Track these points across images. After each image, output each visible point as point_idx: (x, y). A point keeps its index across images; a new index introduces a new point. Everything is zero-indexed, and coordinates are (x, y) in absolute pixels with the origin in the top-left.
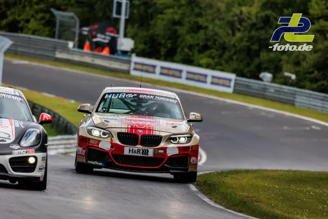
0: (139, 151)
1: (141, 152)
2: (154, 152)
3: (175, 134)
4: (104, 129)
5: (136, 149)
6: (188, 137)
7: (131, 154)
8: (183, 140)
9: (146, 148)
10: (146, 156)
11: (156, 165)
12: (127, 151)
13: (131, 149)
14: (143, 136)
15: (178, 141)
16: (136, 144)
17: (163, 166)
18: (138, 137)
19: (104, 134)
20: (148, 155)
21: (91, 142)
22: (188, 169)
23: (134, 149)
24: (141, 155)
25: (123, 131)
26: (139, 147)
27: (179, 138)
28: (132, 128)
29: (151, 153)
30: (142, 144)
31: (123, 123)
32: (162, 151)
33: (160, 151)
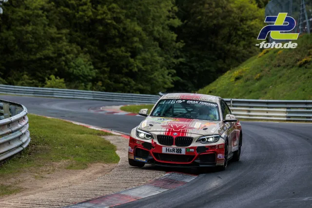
0: (174, 150)
1: (176, 150)
2: (186, 151)
3: (204, 136)
4: (148, 132)
5: (172, 149)
6: (216, 137)
7: (168, 153)
8: (210, 140)
9: (180, 148)
11: (189, 161)
12: (164, 150)
13: (168, 148)
14: (178, 138)
15: (208, 141)
16: (171, 144)
17: (194, 162)
18: (173, 139)
19: (148, 136)
20: (181, 153)
21: (137, 142)
22: (216, 164)
23: (170, 148)
24: (176, 153)
25: (162, 133)
26: (174, 146)
27: (208, 138)
28: (169, 131)
29: (183, 152)
30: (176, 144)
31: (163, 126)
32: (193, 150)
33: (191, 150)
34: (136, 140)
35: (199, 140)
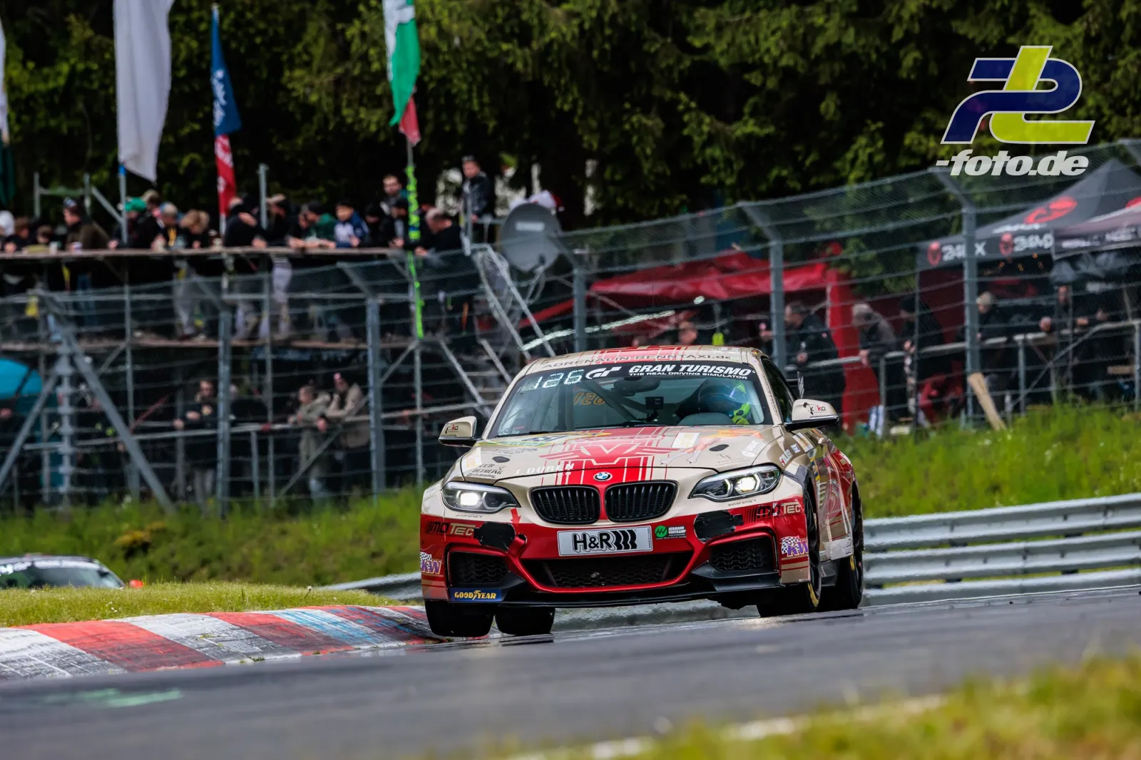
0: (604, 539)
1: (612, 540)
2: (654, 536)
3: (718, 472)
4: (491, 485)
5: (596, 534)
6: (763, 475)
7: (582, 552)
8: (746, 485)
9: (625, 527)
10: (630, 550)
11: (671, 576)
12: (566, 543)
13: (580, 534)
15: (734, 493)
16: (592, 518)
17: (690, 577)
18: (596, 496)
19: (494, 499)
20: (634, 546)
21: (455, 530)
22: (778, 577)
23: (590, 533)
24: (614, 550)
25: (550, 481)
26: (605, 524)
27: (734, 481)
28: (577, 470)
29: (644, 540)
30: (613, 516)
31: (551, 457)
32: (680, 530)
33: (672, 530)
34: (448, 522)
35: (699, 491)
